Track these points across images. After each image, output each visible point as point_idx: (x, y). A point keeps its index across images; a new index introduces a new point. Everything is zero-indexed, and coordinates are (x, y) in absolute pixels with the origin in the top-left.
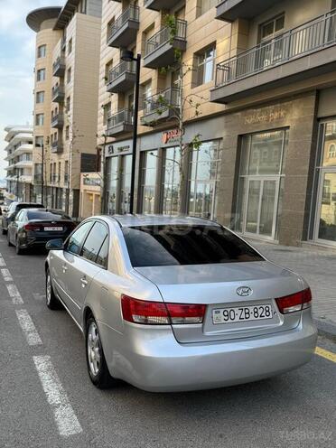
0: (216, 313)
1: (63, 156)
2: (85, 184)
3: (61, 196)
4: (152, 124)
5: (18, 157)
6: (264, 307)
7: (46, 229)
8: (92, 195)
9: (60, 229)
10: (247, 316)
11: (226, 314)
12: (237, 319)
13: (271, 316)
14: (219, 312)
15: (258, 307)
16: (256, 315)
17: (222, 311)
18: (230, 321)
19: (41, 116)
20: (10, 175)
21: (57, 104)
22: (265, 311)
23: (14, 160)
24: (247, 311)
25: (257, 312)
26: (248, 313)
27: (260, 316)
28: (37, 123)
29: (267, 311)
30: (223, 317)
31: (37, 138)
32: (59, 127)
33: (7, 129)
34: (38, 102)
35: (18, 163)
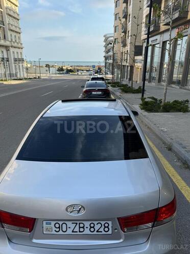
0: (47, 224)
1: (126, 48)
4: (167, 24)
5: (109, 50)
6: (103, 223)
7: (93, 93)
8: (139, 68)
9: (100, 93)
10: (82, 230)
11: (57, 226)
12: (69, 232)
13: (110, 232)
14: (50, 224)
15: (95, 222)
16: (92, 230)
17: (53, 223)
18: (61, 232)
19: (117, 27)
20: (106, 59)
21: (124, 19)
22: (103, 227)
23: (107, 52)
24: (82, 225)
25: (93, 227)
26: (83, 227)
27: (97, 231)
28: (115, 31)
29: (105, 227)
30: (54, 229)
31: (115, 39)
32: (125, 32)
33: (104, 36)
34: (116, 19)
35: (109, 53)
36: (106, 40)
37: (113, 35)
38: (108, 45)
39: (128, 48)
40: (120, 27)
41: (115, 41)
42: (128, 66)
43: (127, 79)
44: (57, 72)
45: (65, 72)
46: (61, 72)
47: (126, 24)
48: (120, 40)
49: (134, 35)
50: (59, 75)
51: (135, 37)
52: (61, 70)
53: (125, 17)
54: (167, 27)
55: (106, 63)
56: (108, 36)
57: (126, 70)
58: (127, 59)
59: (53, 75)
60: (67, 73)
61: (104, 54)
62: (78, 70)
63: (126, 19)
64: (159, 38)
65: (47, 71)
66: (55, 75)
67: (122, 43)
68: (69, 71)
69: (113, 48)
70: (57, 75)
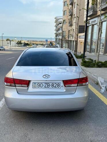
1: (72, 27)
2: (79, 38)
3: (71, 44)
5: (59, 29)
6: (57, 83)
8: (82, 42)
11: (39, 84)
12: (44, 87)
14: (36, 84)
15: (54, 83)
18: (40, 87)
19: (65, 11)
20: (56, 36)
21: (71, 6)
22: (57, 85)
23: (58, 30)
24: (48, 84)
25: (53, 85)
26: (49, 85)
27: (55, 87)
28: (64, 14)
29: (58, 85)
30: (37, 86)
31: (64, 20)
32: (71, 15)
33: (55, 18)
34: (64, 5)
35: (59, 32)
36: (56, 21)
37: (62, 18)
38: (58, 25)
39: (74, 27)
40: (68, 11)
41: (64, 22)
42: (74, 41)
43: (73, 50)
44: (16, 45)
45: (23, 45)
46: (20, 45)
47: (72, 9)
48: (67, 21)
49: (77, 17)
50: (18, 47)
51: (78, 18)
52: (19, 43)
53: (72, 4)
54: (103, 12)
55: (56, 39)
56: (58, 18)
57: (72, 44)
58: (73, 36)
59: (13, 47)
60: (25, 46)
61: (55, 32)
62: (33, 44)
63: (72, 5)
64: (97, 20)
65: (8, 43)
66: (14, 47)
67: (69, 23)
68: (26, 45)
69: (62, 27)
70: (17, 47)
